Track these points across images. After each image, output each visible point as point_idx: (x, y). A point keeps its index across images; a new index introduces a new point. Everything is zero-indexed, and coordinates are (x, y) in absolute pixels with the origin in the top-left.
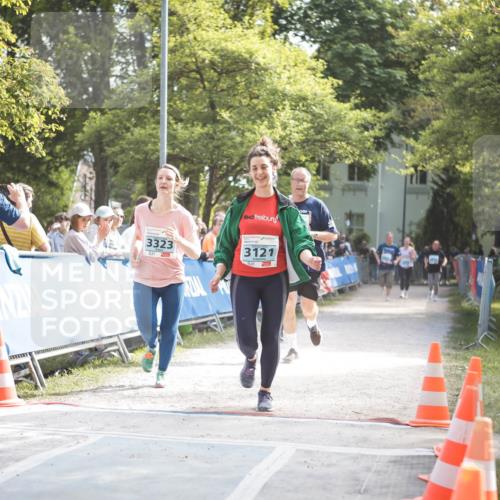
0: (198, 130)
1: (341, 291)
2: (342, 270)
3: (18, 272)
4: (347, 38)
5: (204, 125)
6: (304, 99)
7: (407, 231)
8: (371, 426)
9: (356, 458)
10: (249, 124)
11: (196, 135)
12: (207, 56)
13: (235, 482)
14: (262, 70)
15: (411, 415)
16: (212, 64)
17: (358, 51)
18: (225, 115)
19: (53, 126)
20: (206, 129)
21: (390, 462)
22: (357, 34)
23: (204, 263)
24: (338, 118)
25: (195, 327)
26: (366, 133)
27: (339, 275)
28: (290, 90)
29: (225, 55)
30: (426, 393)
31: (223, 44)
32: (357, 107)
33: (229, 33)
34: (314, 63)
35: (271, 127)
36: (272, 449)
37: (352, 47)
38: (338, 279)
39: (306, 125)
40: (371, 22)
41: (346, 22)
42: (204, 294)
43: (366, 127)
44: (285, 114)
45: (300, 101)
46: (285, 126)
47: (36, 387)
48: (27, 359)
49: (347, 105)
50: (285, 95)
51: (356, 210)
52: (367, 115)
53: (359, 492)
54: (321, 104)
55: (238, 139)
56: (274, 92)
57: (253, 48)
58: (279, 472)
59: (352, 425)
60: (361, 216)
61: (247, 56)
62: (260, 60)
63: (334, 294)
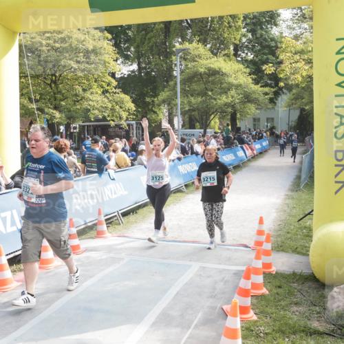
0: (200, 99)
1: (261, 153)
2: (261, 145)
3: (114, 179)
4: (263, 54)
5: (202, 97)
6: (240, 85)
7: (290, 124)
8: (235, 249)
10: (219, 96)
11: (199, 102)
12: (202, 70)
14: (224, 74)
16: (205, 73)
17: (268, 59)
18: (210, 93)
19: (131, 116)
20: (203, 99)
22: (267, 52)
24: (254, 92)
26: (266, 97)
27: (260, 147)
28: (235, 82)
29: (209, 69)
30: (257, 236)
31: (212, 66)
33: (213, 59)
34: (245, 70)
36: (190, 266)
37: (265, 57)
38: (259, 149)
39: (241, 96)
40: (273, 46)
44: (233, 92)
45: (238, 86)
46: (232, 97)
48: (116, 214)
50: (233, 85)
54: (247, 87)
55: (215, 103)
56: (229, 83)
57: (221, 66)
58: (186, 284)
59: (229, 249)
60: (273, 119)
61: (218, 70)
62: (224, 71)
63: (257, 155)
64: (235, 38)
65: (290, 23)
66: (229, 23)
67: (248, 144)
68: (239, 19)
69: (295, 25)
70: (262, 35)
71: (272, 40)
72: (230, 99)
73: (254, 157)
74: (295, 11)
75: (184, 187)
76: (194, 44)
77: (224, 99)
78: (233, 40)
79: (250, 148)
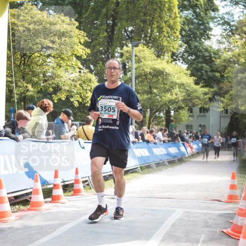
0: (146, 96)
1: (198, 153)
2: (198, 146)
3: (83, 148)
4: (198, 62)
5: (148, 95)
6: (183, 84)
7: (221, 131)
8: (211, 202)
9: (205, 214)
10: (163, 94)
11: (145, 98)
12: (148, 70)
13: (162, 223)
14: (168, 74)
15: (225, 198)
16: (150, 73)
17: (202, 67)
18: (155, 91)
20: (148, 96)
21: (218, 215)
22: (201, 60)
23: (149, 144)
24: (196, 91)
25: (146, 166)
26: (206, 96)
27: (197, 147)
28: (178, 81)
29: (154, 70)
30: (231, 190)
31: (154, 66)
32: (202, 87)
33: (156, 62)
34: (186, 72)
35: (172, 95)
36: (175, 211)
37: (200, 65)
38: (197, 149)
39: (184, 94)
40: (206, 56)
41: (197, 57)
42: (149, 155)
43: (205, 94)
44: (176, 90)
45: (182, 85)
46: (176, 94)
47: (91, 188)
48: (87, 179)
49: (199, 86)
50: (176, 83)
51: (203, 124)
52: (206, 90)
53: (208, 227)
54: (189, 86)
55: (160, 99)
56: (172, 82)
57: (164, 67)
59: (204, 202)
60: (204, 126)
61: (162, 70)
62: (167, 71)
63: (195, 154)
64: (173, 47)
65: (219, 38)
66: (167, 33)
67: (188, 143)
68: (177, 30)
69: (224, 40)
70: (196, 47)
71: (206, 50)
72: (174, 97)
73: (193, 155)
74: (224, 27)
75: (139, 168)
76: (140, 47)
77: (168, 96)
78: (172, 48)
79: (190, 146)
